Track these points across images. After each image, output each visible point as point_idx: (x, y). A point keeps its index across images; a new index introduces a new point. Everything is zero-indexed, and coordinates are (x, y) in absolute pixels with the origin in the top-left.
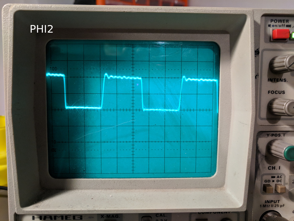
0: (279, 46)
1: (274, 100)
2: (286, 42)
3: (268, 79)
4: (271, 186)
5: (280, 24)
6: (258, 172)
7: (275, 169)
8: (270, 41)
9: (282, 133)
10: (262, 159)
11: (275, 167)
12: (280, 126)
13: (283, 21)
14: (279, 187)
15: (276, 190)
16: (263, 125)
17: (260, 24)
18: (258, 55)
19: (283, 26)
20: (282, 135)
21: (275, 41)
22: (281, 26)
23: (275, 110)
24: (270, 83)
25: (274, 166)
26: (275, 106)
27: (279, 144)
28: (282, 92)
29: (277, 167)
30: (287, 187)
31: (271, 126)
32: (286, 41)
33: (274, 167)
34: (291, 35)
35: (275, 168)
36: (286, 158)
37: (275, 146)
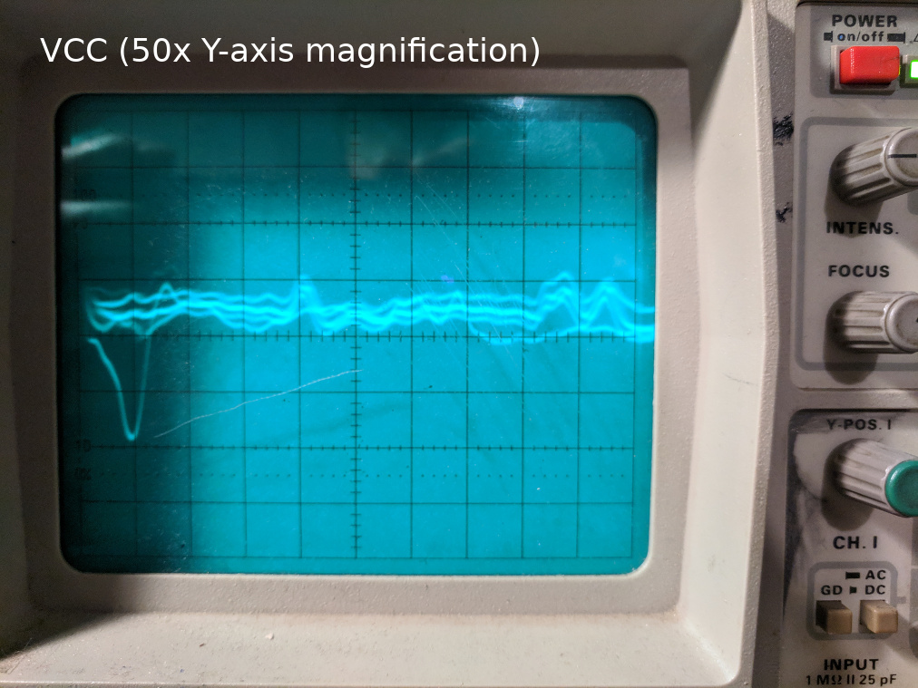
0: (864, 106)
1: (848, 298)
2: (890, 93)
3: (829, 224)
4: (844, 608)
5: (866, 29)
6: (798, 556)
7: (857, 547)
8: (834, 92)
9: (882, 418)
10: (810, 513)
11: (858, 538)
12: (871, 392)
13: (878, 21)
14: (875, 611)
15: (862, 623)
16: (814, 389)
17: (793, 29)
18: (790, 136)
19: (877, 38)
20: (882, 424)
21: (848, 89)
22: (871, 38)
23: (852, 333)
24: (835, 238)
25: (854, 534)
26: (852, 317)
27: (869, 454)
28: (879, 272)
29: (866, 541)
30: (904, 611)
31: (842, 390)
32: (890, 88)
33: (854, 540)
34: (905, 68)
35: (857, 543)
36: (892, 506)
37: (857, 462)
